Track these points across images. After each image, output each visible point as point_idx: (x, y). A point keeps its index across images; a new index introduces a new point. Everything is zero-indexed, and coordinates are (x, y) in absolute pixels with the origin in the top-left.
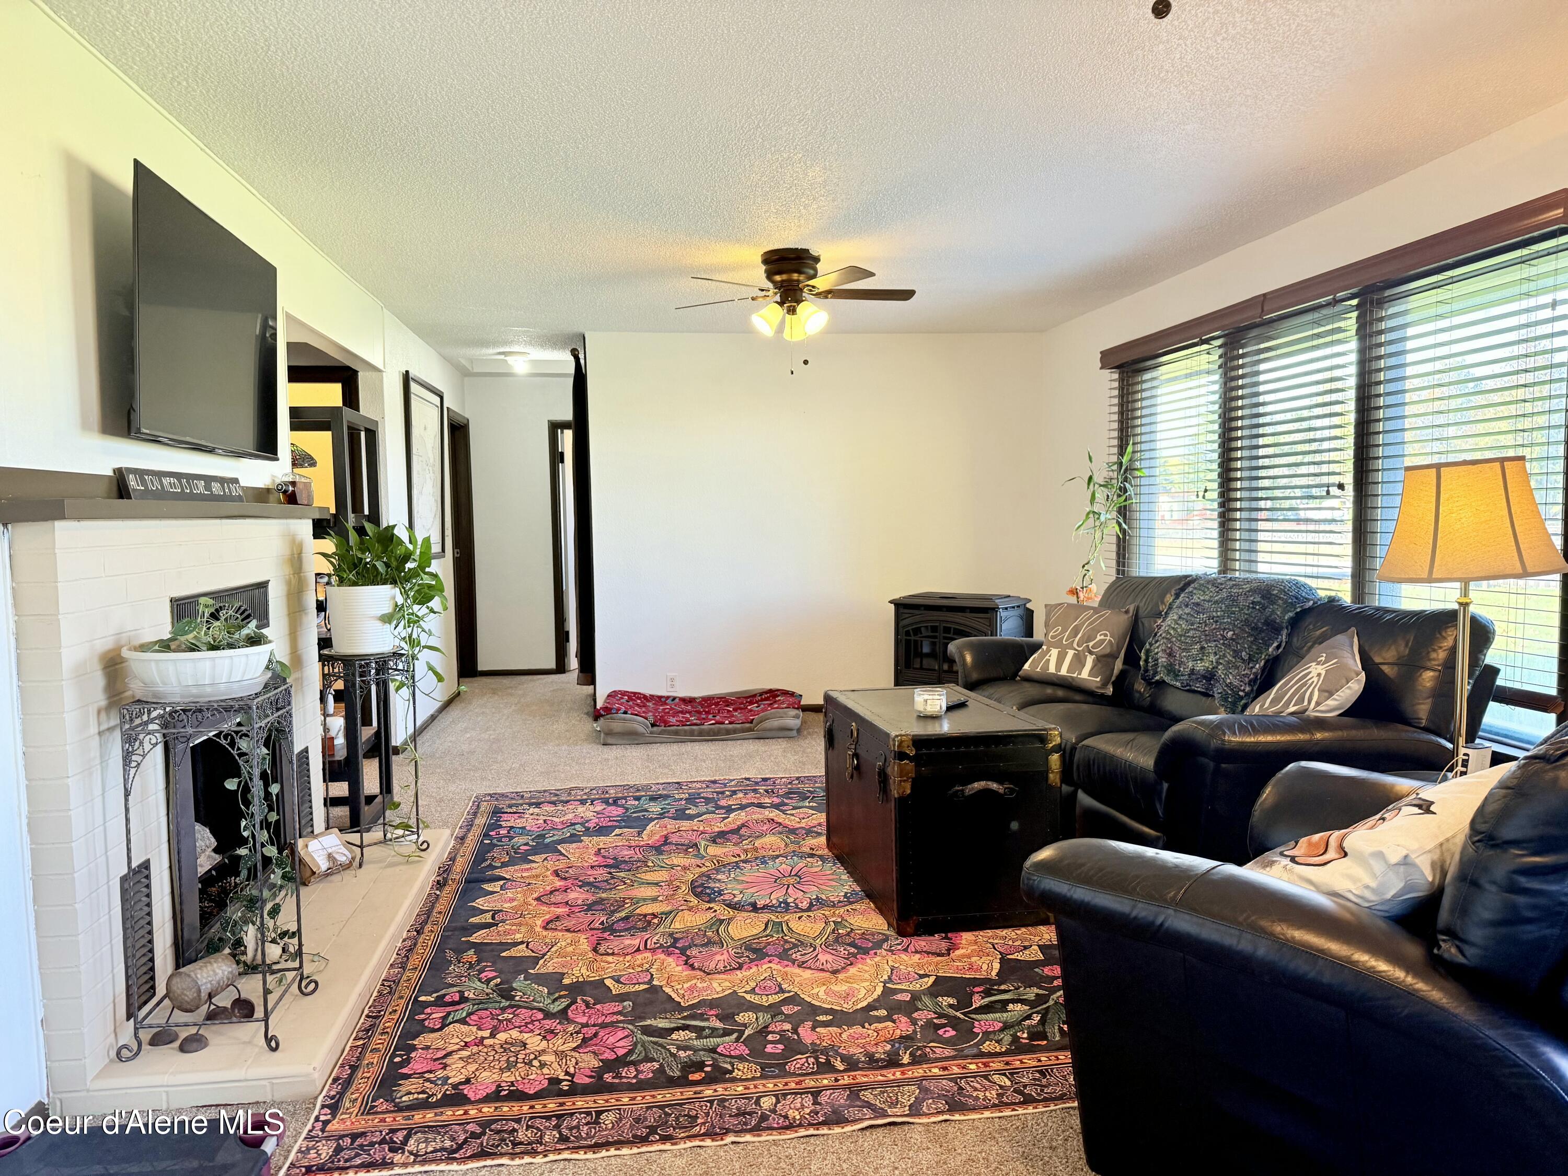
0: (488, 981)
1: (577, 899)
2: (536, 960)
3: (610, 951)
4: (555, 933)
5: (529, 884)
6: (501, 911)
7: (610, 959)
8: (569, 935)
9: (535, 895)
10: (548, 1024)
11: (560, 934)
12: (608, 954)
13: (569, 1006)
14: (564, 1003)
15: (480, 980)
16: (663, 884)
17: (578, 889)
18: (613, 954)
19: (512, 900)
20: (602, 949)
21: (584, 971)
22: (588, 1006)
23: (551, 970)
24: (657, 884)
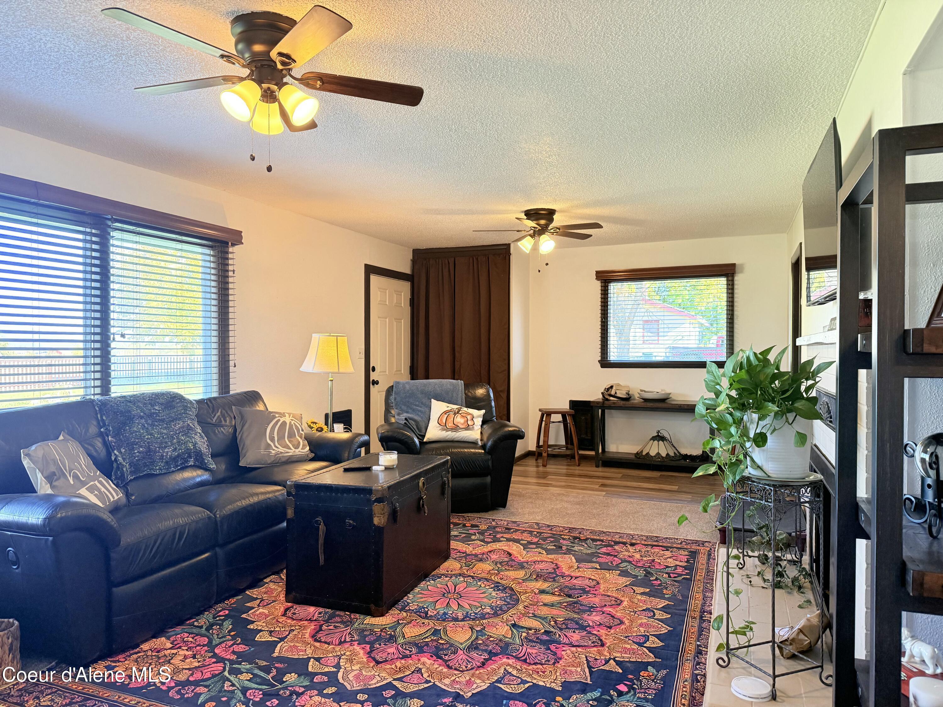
0: (657, 579)
1: (595, 616)
2: (632, 584)
3: (591, 581)
4: (616, 596)
5: (626, 637)
6: (649, 617)
7: (593, 577)
8: (609, 594)
9: (623, 627)
10: (631, 559)
11: (614, 595)
12: (593, 580)
13: (620, 563)
14: (622, 565)
15: (661, 581)
16: (531, 615)
17: (591, 624)
18: (590, 579)
19: (641, 625)
20: (594, 583)
21: (608, 575)
22: (612, 563)
23: (624, 578)
24: (535, 616)
